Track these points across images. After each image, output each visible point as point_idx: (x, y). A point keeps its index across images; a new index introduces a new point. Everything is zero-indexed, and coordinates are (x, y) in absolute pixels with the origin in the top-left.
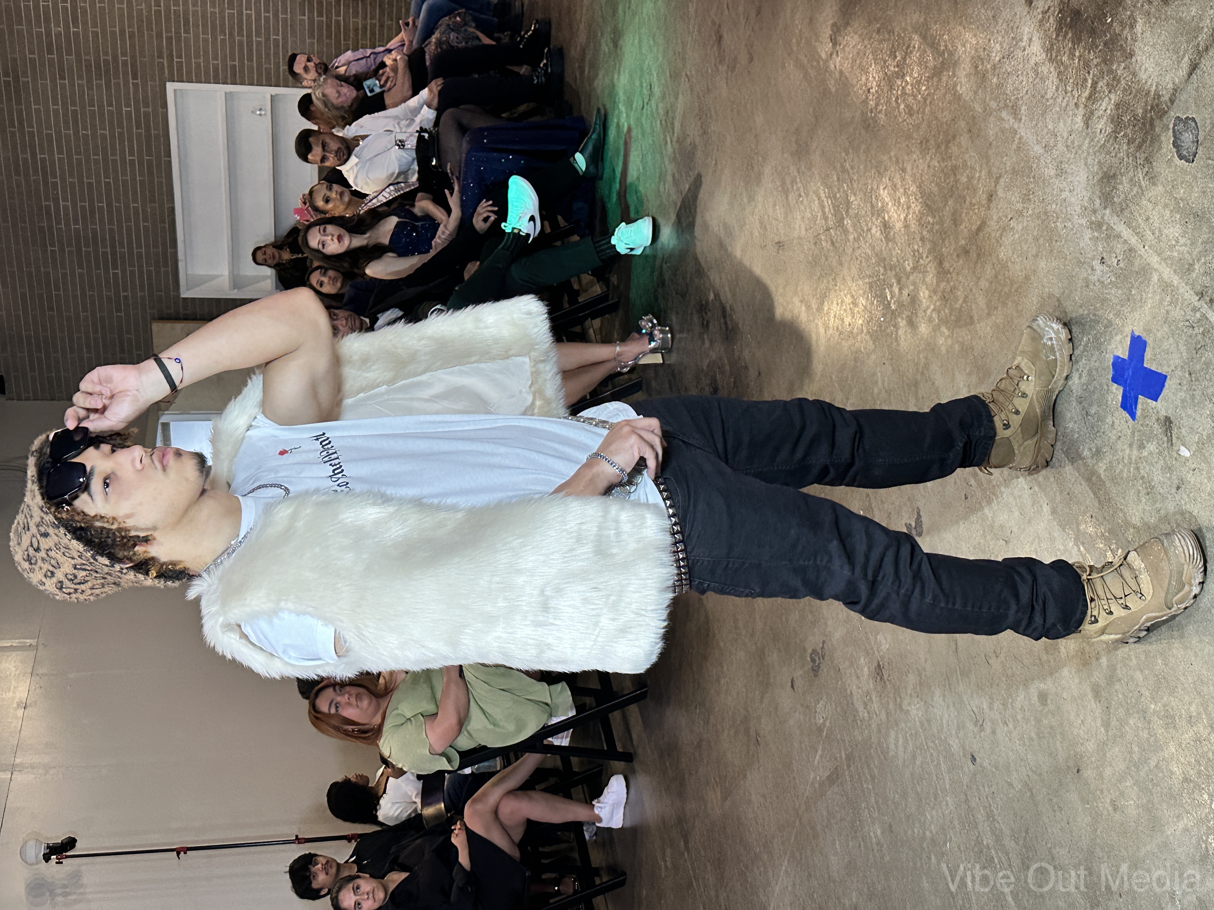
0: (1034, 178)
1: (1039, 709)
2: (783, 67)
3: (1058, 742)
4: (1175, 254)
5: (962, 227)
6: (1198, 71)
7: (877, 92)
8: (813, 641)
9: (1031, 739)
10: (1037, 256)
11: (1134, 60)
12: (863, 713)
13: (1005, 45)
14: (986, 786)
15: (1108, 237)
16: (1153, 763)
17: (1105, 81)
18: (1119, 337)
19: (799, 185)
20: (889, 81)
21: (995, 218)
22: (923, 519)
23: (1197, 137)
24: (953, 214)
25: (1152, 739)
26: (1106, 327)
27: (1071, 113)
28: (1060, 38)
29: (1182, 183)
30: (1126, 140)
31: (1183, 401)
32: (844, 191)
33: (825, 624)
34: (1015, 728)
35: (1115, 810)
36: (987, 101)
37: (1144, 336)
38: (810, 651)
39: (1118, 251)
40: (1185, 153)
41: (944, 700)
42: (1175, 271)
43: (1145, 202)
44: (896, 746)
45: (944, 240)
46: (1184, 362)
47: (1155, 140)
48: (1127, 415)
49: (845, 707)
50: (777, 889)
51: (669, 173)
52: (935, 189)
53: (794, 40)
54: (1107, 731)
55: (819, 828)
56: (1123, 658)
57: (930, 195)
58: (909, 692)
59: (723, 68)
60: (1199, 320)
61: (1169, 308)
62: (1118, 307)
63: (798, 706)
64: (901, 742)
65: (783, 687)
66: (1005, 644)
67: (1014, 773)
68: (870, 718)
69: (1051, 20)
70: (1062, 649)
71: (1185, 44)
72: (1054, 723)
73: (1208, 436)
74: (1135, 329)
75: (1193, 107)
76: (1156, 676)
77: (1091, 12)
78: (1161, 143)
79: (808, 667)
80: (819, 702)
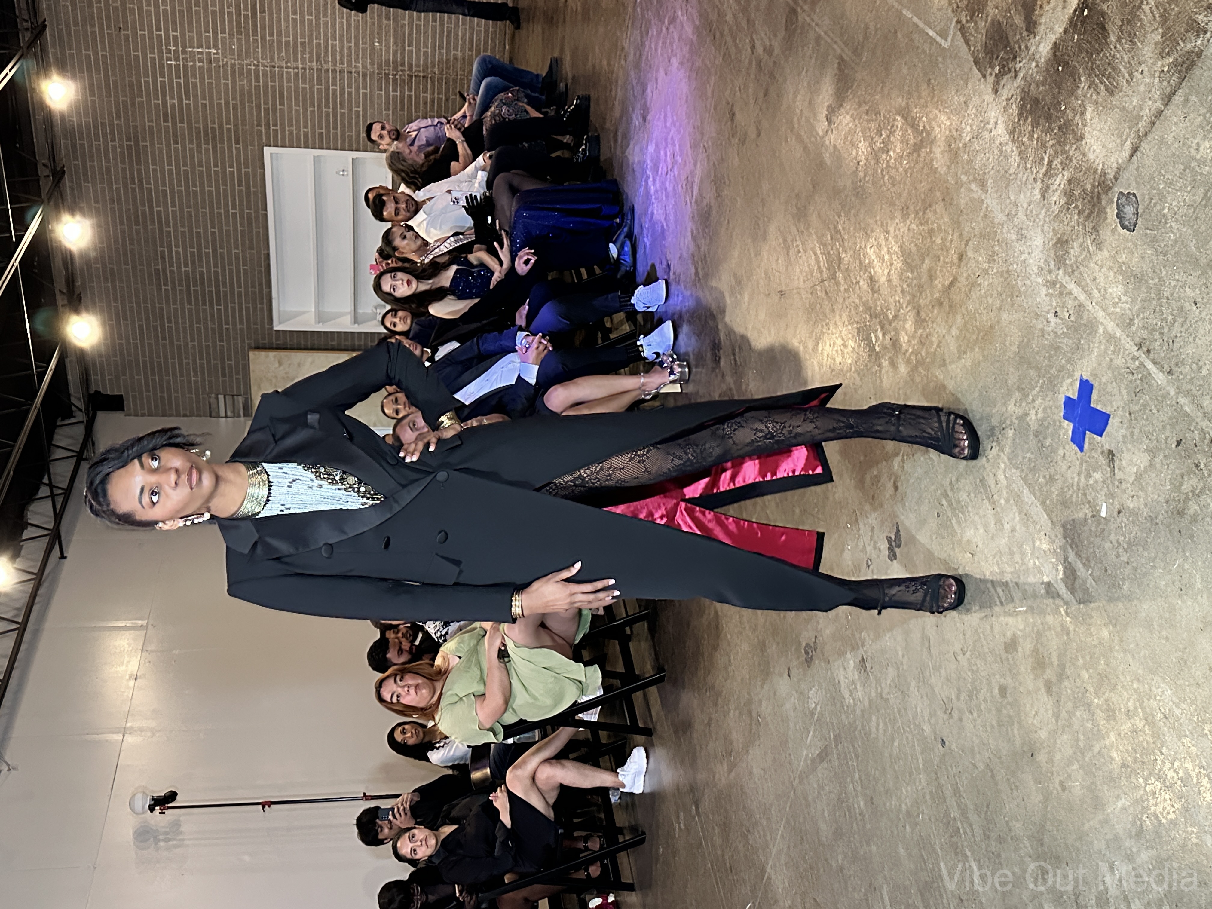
0: (998, 241)
1: (1000, 701)
2: (786, 141)
3: (1015, 729)
4: (1118, 310)
5: (937, 282)
6: (1138, 153)
7: (865, 164)
8: (806, 637)
9: (992, 727)
10: (1000, 309)
11: (1084, 142)
12: (849, 700)
13: (974, 127)
14: (953, 765)
15: (1061, 294)
16: (1096, 749)
17: (1059, 160)
18: (1069, 381)
19: (799, 243)
20: (875, 155)
22: (902, 533)
23: (1137, 210)
24: (929, 271)
25: (1096, 729)
26: (1059, 371)
27: (1030, 187)
28: (1021, 122)
29: (1124, 249)
30: (1076, 211)
31: (1124, 437)
32: (837, 249)
33: (818, 623)
34: (979, 717)
35: (1064, 789)
36: (959, 174)
37: (1091, 380)
38: (804, 644)
39: (1069, 306)
40: (1127, 223)
41: (918, 691)
42: (1118, 325)
43: (1092, 265)
44: (877, 730)
45: (921, 293)
46: (1125, 403)
47: (1102, 212)
48: (1077, 448)
49: (834, 694)
50: (774, 851)
51: (689, 230)
52: (914, 249)
53: (795, 119)
54: (1057, 721)
55: (810, 798)
56: (1071, 658)
57: (909, 254)
58: (888, 682)
59: (735, 141)
60: (1138, 367)
61: (1113, 356)
62: (1069, 355)
63: (794, 692)
64: (881, 725)
65: (781, 675)
66: (971, 643)
67: (978, 756)
68: (855, 705)
69: (1014, 106)
70: (1020, 649)
71: (1127, 130)
72: (1011, 714)
73: (1145, 467)
74: (1083, 374)
75: (1134, 184)
76: (1099, 674)
77: (1048, 99)
78: (1106, 213)
79: (802, 659)
80: (811, 689)
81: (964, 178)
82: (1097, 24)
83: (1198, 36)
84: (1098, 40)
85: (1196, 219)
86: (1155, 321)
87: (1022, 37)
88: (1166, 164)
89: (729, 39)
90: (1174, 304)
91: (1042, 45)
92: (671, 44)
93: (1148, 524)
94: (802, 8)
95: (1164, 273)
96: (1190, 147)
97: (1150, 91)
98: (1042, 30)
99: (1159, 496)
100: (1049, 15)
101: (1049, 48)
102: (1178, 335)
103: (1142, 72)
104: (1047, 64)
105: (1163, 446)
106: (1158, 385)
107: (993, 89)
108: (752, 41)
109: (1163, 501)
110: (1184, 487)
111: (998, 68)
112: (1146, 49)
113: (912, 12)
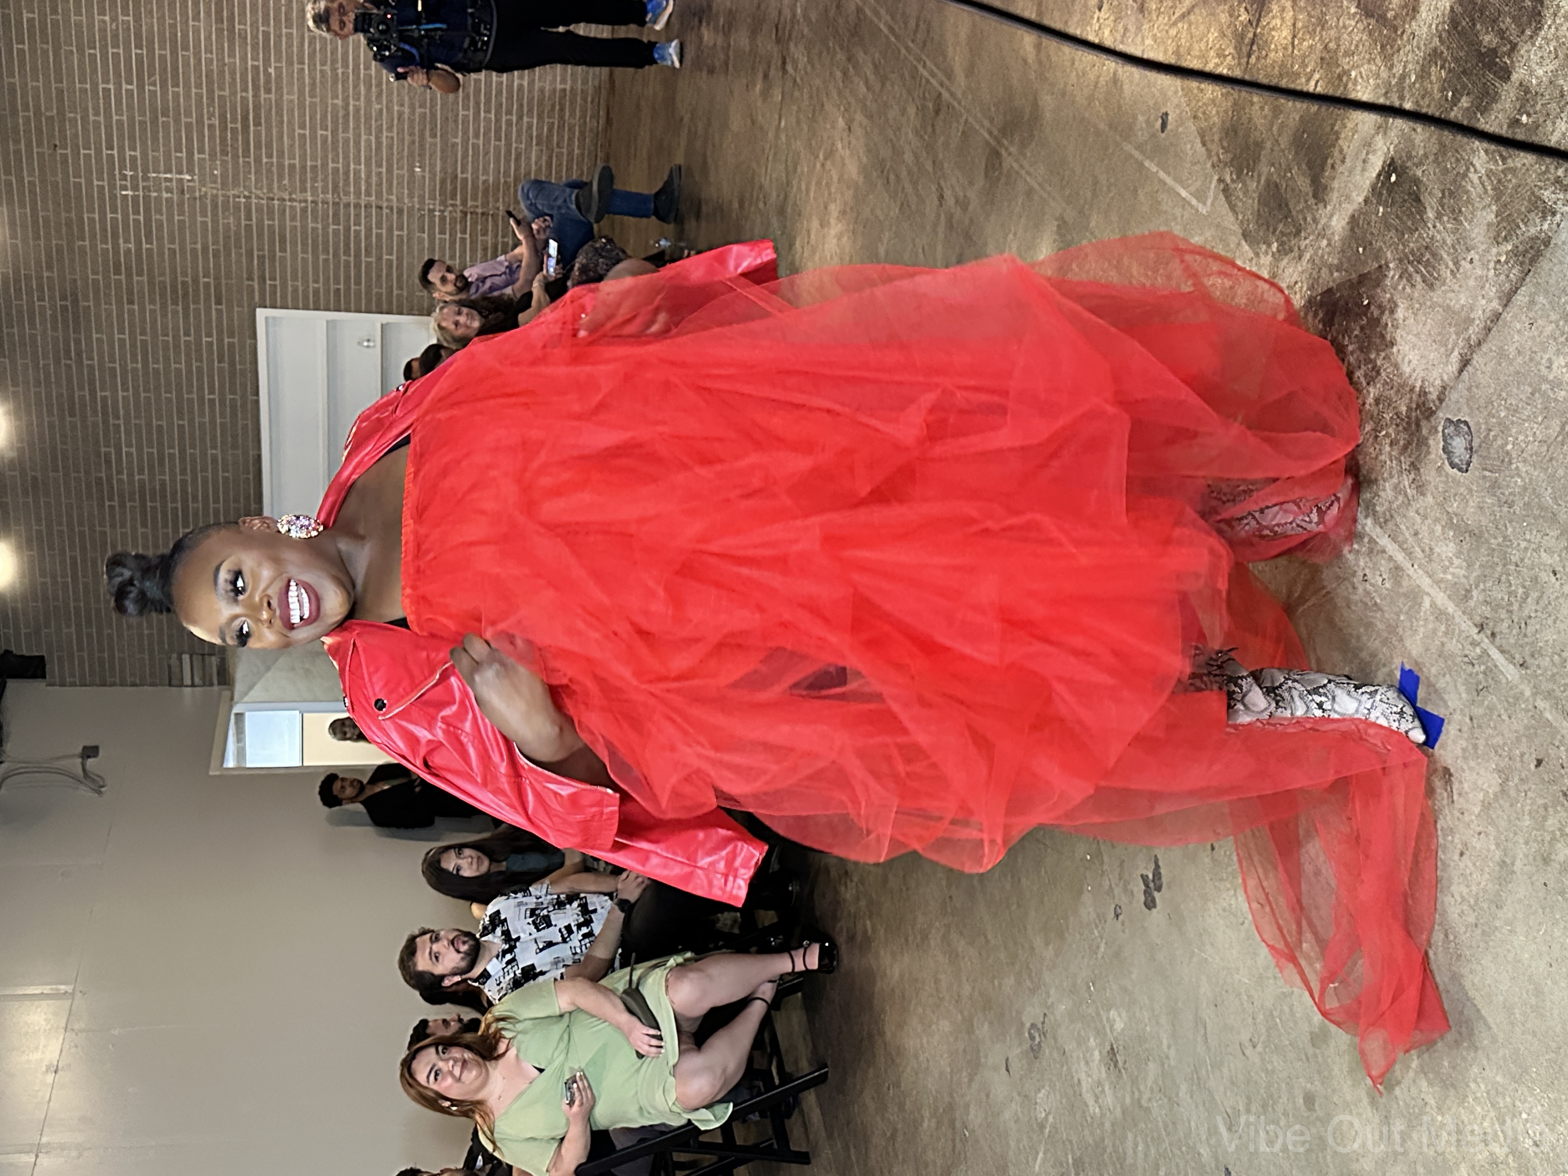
1: (1305, 1115)
3: (1329, 1157)
4: (1449, 577)
6: (1469, 368)
8: (1031, 1014)
11: (1395, 349)
12: (1094, 1109)
15: (1371, 551)
17: (1362, 371)
18: (1387, 670)
22: (1162, 871)
23: (1470, 444)
26: (1371, 656)
28: (1310, 318)
29: (1456, 495)
30: (1388, 441)
31: (1464, 750)
33: (1048, 993)
37: (1416, 670)
38: (1028, 1025)
39: (1382, 569)
40: (1457, 461)
41: (1192, 1097)
42: (1449, 597)
43: (1412, 514)
44: (1135, 1152)
46: (1464, 705)
47: (1423, 443)
49: (1073, 1099)
58: (1149, 1084)
60: (1480, 657)
61: (1444, 640)
62: (1385, 634)
63: (1015, 1095)
64: (1141, 1146)
65: (996, 1068)
66: (1263, 1031)
68: (1103, 1115)
69: (1299, 296)
70: (1332, 1044)
71: (1454, 337)
73: (1495, 795)
74: (1405, 661)
75: (1465, 409)
77: (1345, 291)
78: (1429, 447)
79: (1026, 1046)
80: (1039, 1090)
82: (1410, 194)
83: (1544, 218)
84: (1410, 216)
85: (1551, 459)
86: (1499, 594)
87: (1308, 207)
88: (1507, 384)
89: (907, 184)
90: (1525, 573)
91: (1335, 219)
92: (828, 185)
93: (1502, 873)
94: (1007, 149)
95: (1510, 530)
96: (1539, 363)
97: (1483, 287)
98: (1334, 199)
99: (1516, 834)
100: (1344, 178)
101: (1344, 222)
102: (1533, 615)
104: (1344, 244)
105: (1518, 765)
106: (1508, 682)
108: (940, 189)
109: (1521, 841)
110: (1550, 822)
111: (1275, 244)
112: (1476, 231)
113: (1158, 165)
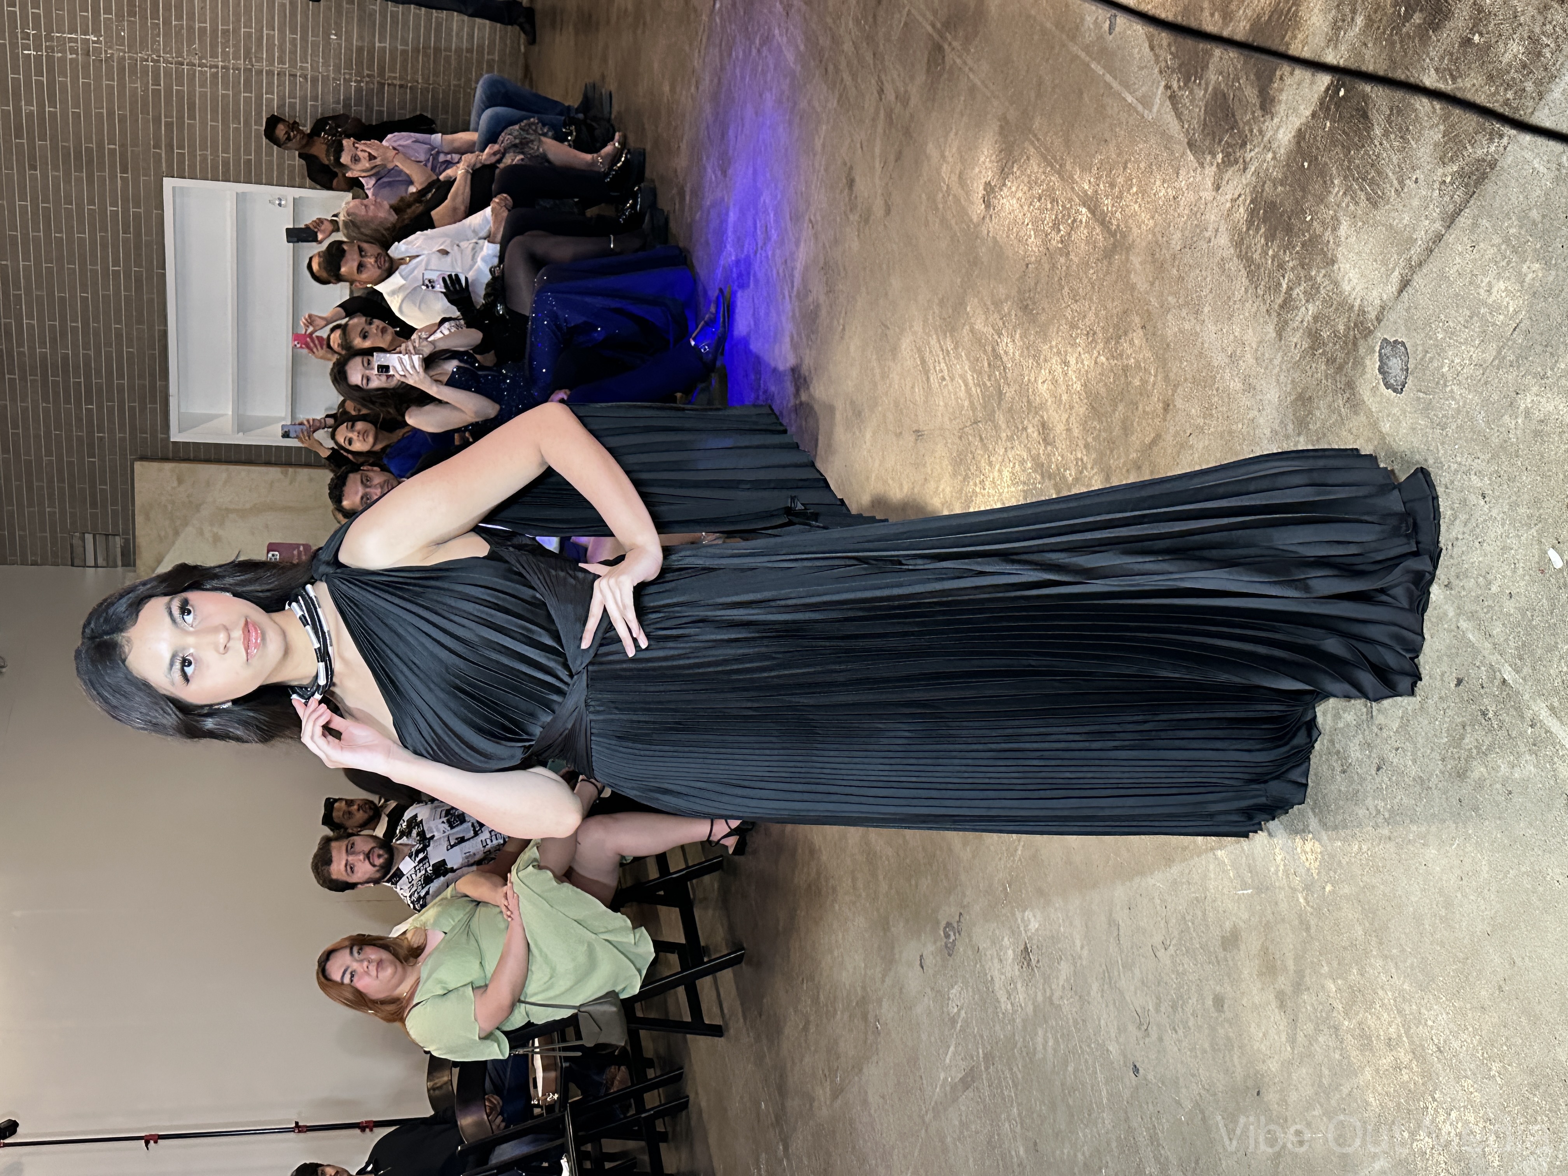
0: (1217, 390)
1: (1214, 1016)
2: (927, 224)
3: (1235, 1057)
5: (1134, 438)
6: (1409, 289)
7: (1036, 268)
8: (947, 913)
11: (1336, 267)
12: (1005, 1005)
13: (1187, 233)
14: (1150, 1102)
16: (1345, 1091)
17: (1302, 288)
19: (943, 365)
20: (1049, 253)
21: (1172, 430)
23: (1406, 365)
24: (1124, 422)
25: (1346, 1061)
27: (1261, 321)
28: (1251, 232)
29: (1388, 416)
30: (1324, 360)
32: (996, 380)
33: (964, 893)
34: (1185, 1037)
36: (1165, 294)
38: (943, 924)
40: (1392, 381)
41: (1102, 996)
43: (1345, 432)
44: (1045, 1048)
45: (1112, 452)
47: (1359, 363)
49: (985, 995)
52: (1103, 391)
53: (940, 195)
54: (1293, 1049)
55: (949, 1139)
56: (1312, 962)
57: (1096, 397)
58: (1061, 982)
59: (854, 218)
63: (928, 990)
64: (1051, 1043)
65: (910, 964)
66: (1176, 933)
67: (1184, 1090)
68: (1015, 1012)
69: (1242, 210)
70: (1243, 947)
71: (1395, 257)
72: (1231, 1034)
73: (1415, 711)
75: (1403, 330)
76: (1350, 987)
77: (1288, 206)
78: (1364, 365)
79: (941, 943)
80: (953, 987)
81: (1171, 300)
82: (1357, 110)
83: (1491, 140)
84: (1358, 132)
85: (1486, 383)
87: (1255, 119)
88: (1445, 307)
89: (847, 76)
90: (1455, 496)
91: (1281, 131)
92: (764, 73)
93: (1418, 789)
94: (950, 44)
95: (1441, 451)
96: (1479, 287)
97: (1426, 207)
98: (1281, 111)
99: (1432, 750)
100: (1291, 91)
101: (1290, 136)
102: (1460, 537)
103: (1416, 181)
104: (1289, 158)
105: (1438, 684)
107: (1213, 184)
108: (880, 81)
109: (1438, 757)
110: (1467, 741)
111: (1220, 155)
112: (1422, 150)
113: (1104, 68)
